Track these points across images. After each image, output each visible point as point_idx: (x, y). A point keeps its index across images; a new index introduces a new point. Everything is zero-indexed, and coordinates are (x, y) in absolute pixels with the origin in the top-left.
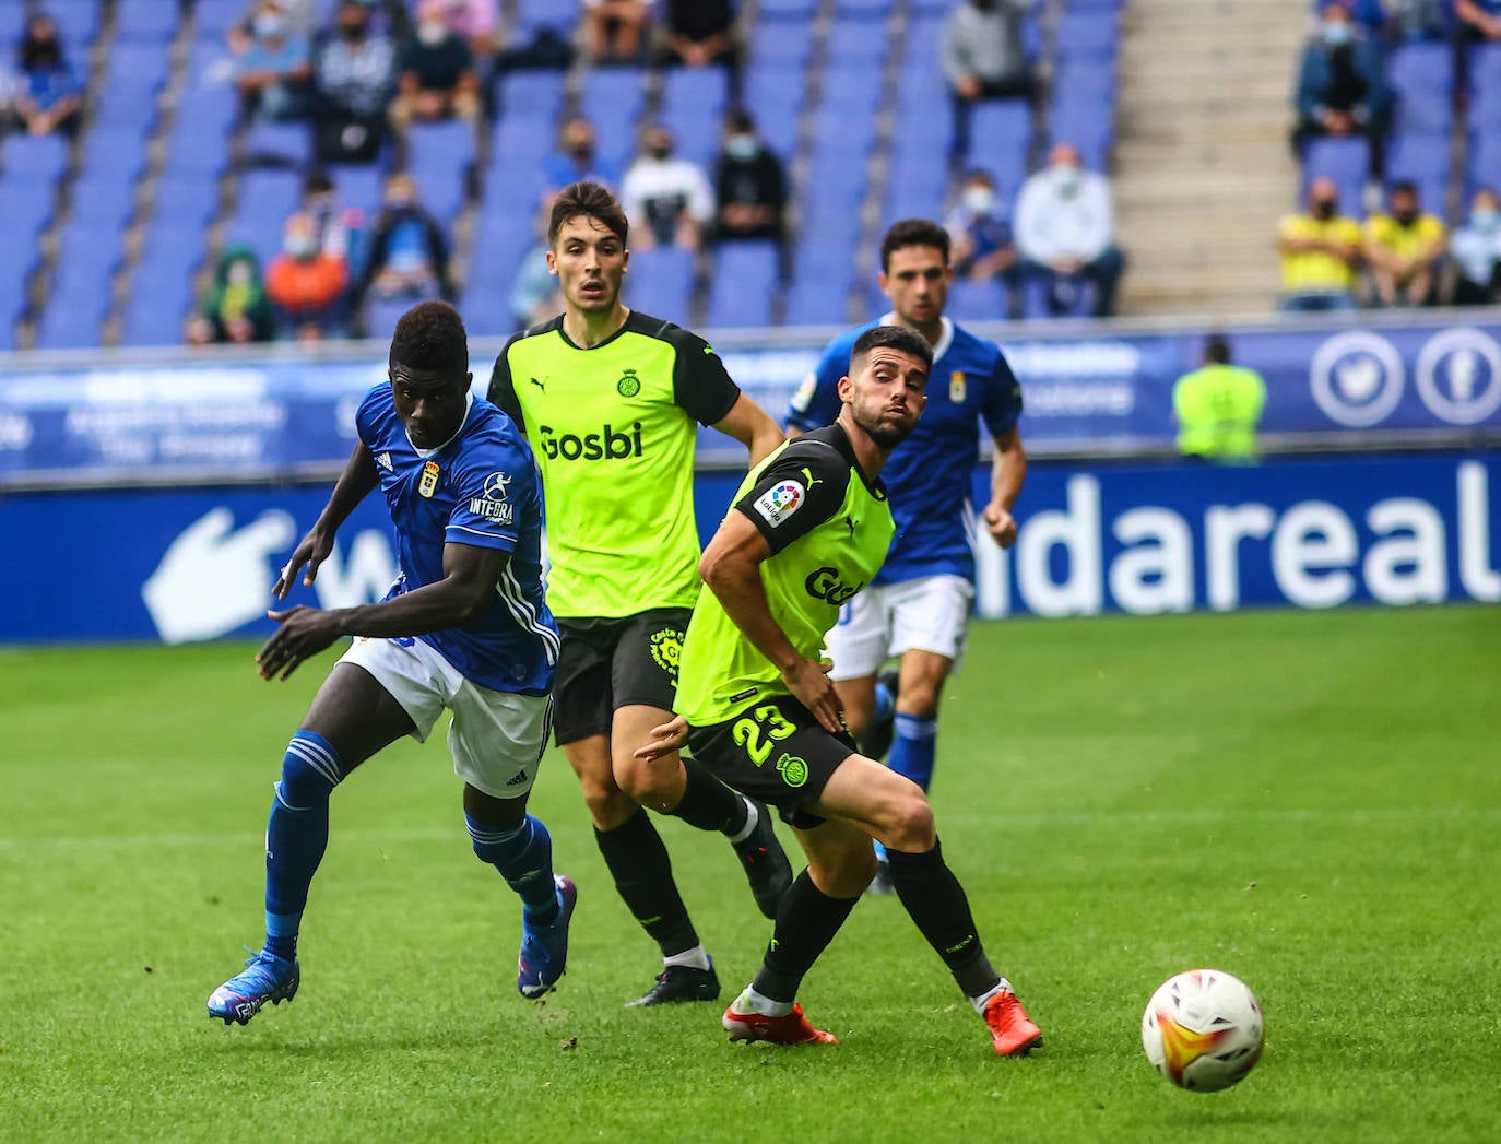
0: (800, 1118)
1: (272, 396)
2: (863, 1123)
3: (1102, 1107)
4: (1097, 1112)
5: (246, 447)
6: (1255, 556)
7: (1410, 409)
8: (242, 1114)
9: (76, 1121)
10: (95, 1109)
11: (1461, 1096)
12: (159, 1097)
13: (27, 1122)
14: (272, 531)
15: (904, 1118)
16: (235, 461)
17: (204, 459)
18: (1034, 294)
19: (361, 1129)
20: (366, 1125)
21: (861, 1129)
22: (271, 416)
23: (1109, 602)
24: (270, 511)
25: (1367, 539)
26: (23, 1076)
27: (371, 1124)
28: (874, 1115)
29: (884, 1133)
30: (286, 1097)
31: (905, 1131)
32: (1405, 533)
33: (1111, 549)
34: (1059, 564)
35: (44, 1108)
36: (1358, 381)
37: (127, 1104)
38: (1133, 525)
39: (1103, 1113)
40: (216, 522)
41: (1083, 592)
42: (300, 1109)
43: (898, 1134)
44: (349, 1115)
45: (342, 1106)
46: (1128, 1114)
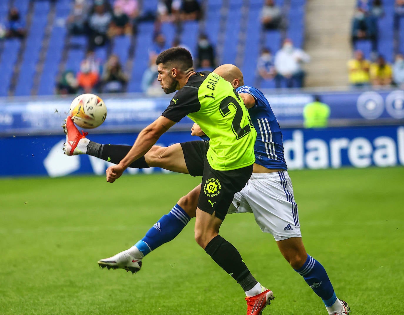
0: (214, 304)
2: (231, 306)
3: (295, 302)
4: (294, 303)
6: (344, 153)
7: (385, 114)
8: (63, 303)
10: (23, 303)
11: (391, 298)
12: (40, 299)
13: (4, 306)
15: (242, 305)
19: (95, 308)
20: (96, 307)
21: (230, 308)
25: (374, 148)
26: (4, 294)
27: (98, 307)
28: (234, 304)
29: (236, 309)
30: (75, 299)
31: (242, 308)
32: (384, 147)
33: (306, 151)
34: (292, 155)
35: (9, 302)
36: (371, 106)
37: (32, 302)
39: (295, 303)
41: (298, 162)
42: (79, 302)
43: (240, 309)
44: (92, 304)
45: (90, 302)
46: (302, 303)
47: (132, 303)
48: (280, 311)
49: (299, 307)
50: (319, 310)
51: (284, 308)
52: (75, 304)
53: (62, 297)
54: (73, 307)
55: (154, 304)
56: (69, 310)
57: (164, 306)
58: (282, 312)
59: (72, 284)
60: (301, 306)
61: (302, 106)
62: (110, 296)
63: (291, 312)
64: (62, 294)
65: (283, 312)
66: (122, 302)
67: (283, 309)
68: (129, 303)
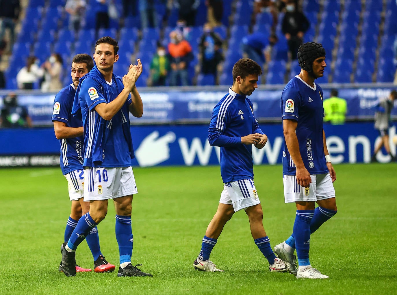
1: (170, 101)
5: (163, 114)
14: (169, 137)
16: (160, 118)
17: (151, 118)
22: (170, 106)
24: (170, 132)
40: (155, 135)
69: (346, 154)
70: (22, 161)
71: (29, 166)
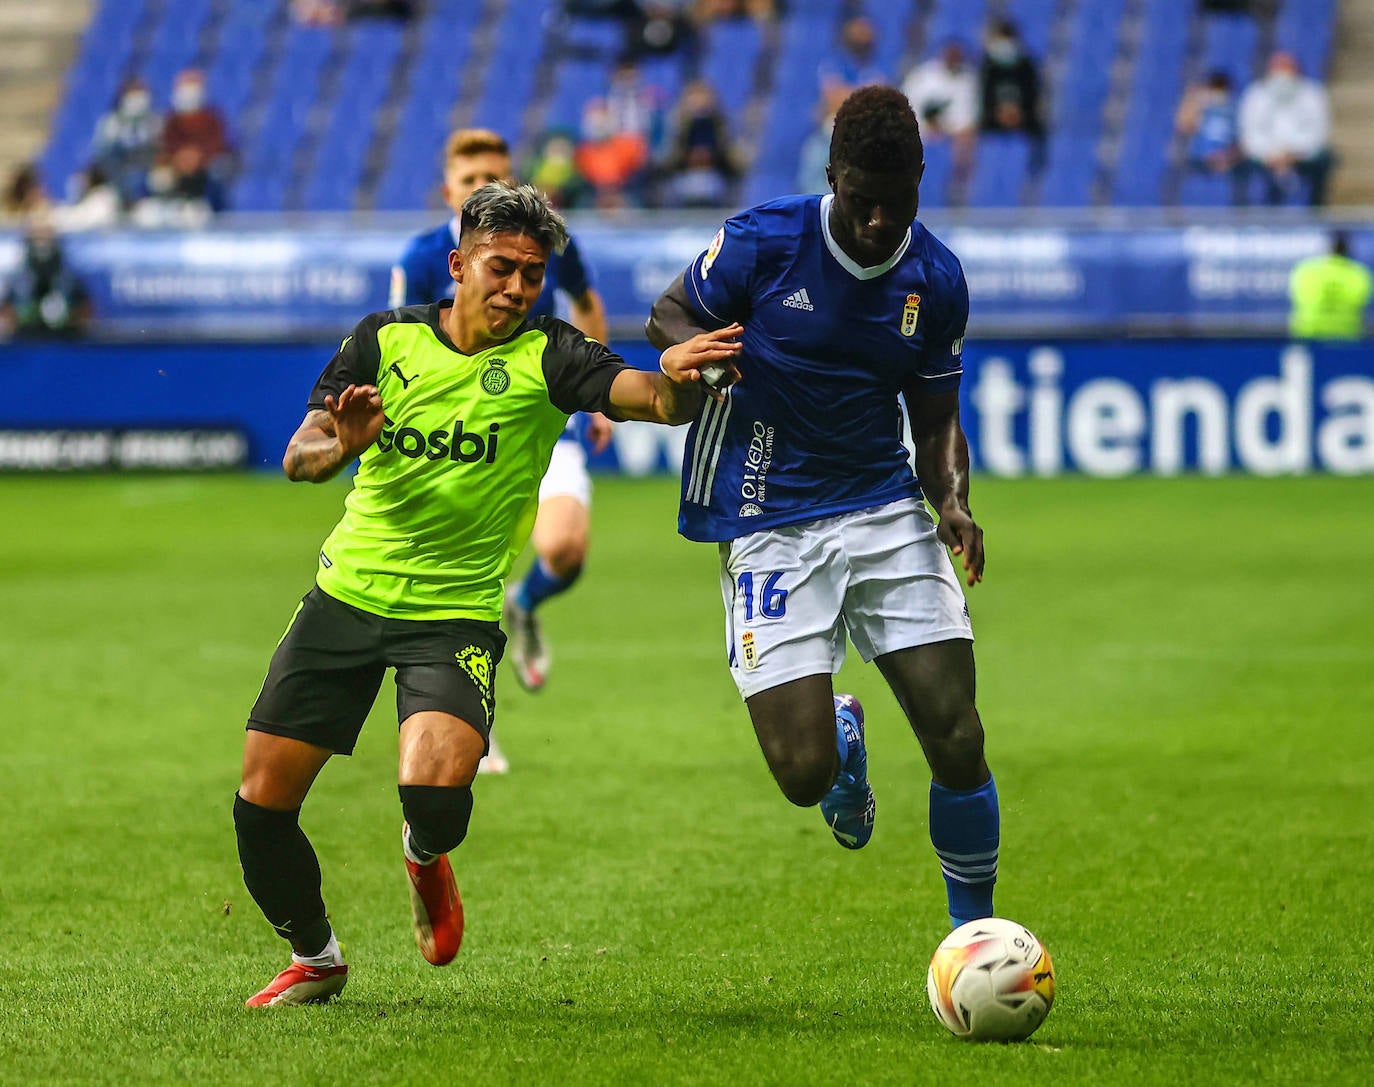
3: (1284, 908)
4: (1278, 912)
9: (376, 895)
10: (392, 886)
15: (1108, 914)
18: (1256, 188)
20: (631, 906)
21: (1069, 922)
23: (1317, 462)
28: (1081, 910)
30: (562, 879)
31: (1108, 925)
33: (1320, 414)
34: (1273, 425)
38: (1342, 392)
39: (1284, 913)
41: (1293, 451)
42: (574, 890)
44: (617, 897)
45: (611, 888)
46: (1306, 916)
47: (747, 899)
48: (1233, 938)
49: (1298, 925)
50: (1364, 939)
51: (1246, 930)
52: (560, 895)
53: (520, 871)
54: (553, 903)
55: (819, 904)
56: (542, 913)
57: (853, 912)
58: (1240, 942)
59: (552, 831)
60: (1305, 925)
61: (1287, 266)
62: (677, 871)
63: (1270, 943)
64: (518, 861)
65: (1244, 940)
66: (716, 893)
67: (1246, 934)
68: (740, 896)
69: (1145, 443)
70: (90, 449)
71: (112, 469)
